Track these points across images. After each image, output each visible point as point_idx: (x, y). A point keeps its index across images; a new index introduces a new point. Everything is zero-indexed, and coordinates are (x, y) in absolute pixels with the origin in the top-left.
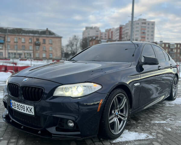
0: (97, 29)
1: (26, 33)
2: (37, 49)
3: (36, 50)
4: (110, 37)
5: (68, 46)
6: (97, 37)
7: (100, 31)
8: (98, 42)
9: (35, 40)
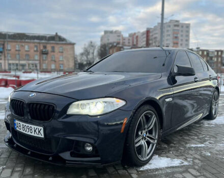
0: (118, 33)
1: (31, 39)
2: (45, 59)
3: (43, 60)
4: (135, 43)
5: (82, 54)
6: (118, 43)
7: (122, 35)
8: (120, 49)
9: (42, 48)
